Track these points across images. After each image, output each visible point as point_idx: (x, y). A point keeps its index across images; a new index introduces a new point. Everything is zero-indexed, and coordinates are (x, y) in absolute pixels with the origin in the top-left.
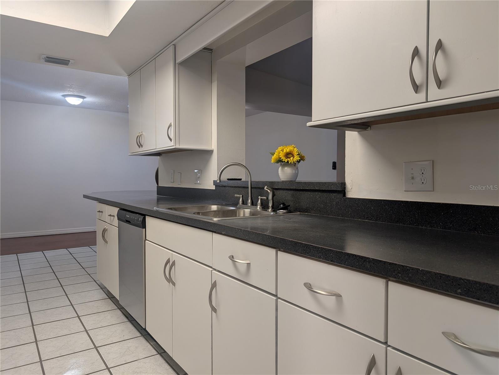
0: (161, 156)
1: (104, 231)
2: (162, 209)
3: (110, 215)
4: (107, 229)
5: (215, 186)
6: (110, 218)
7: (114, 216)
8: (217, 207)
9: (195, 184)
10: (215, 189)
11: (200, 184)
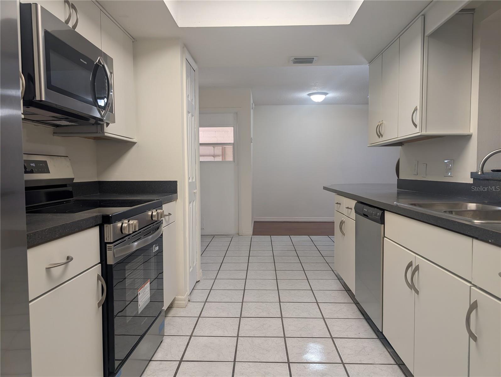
0: (403, 146)
1: (342, 223)
2: (404, 204)
3: (348, 208)
4: (344, 221)
5: (473, 179)
6: (348, 210)
7: (351, 209)
8: (477, 206)
9: (445, 176)
10: (472, 183)
11: (452, 177)
